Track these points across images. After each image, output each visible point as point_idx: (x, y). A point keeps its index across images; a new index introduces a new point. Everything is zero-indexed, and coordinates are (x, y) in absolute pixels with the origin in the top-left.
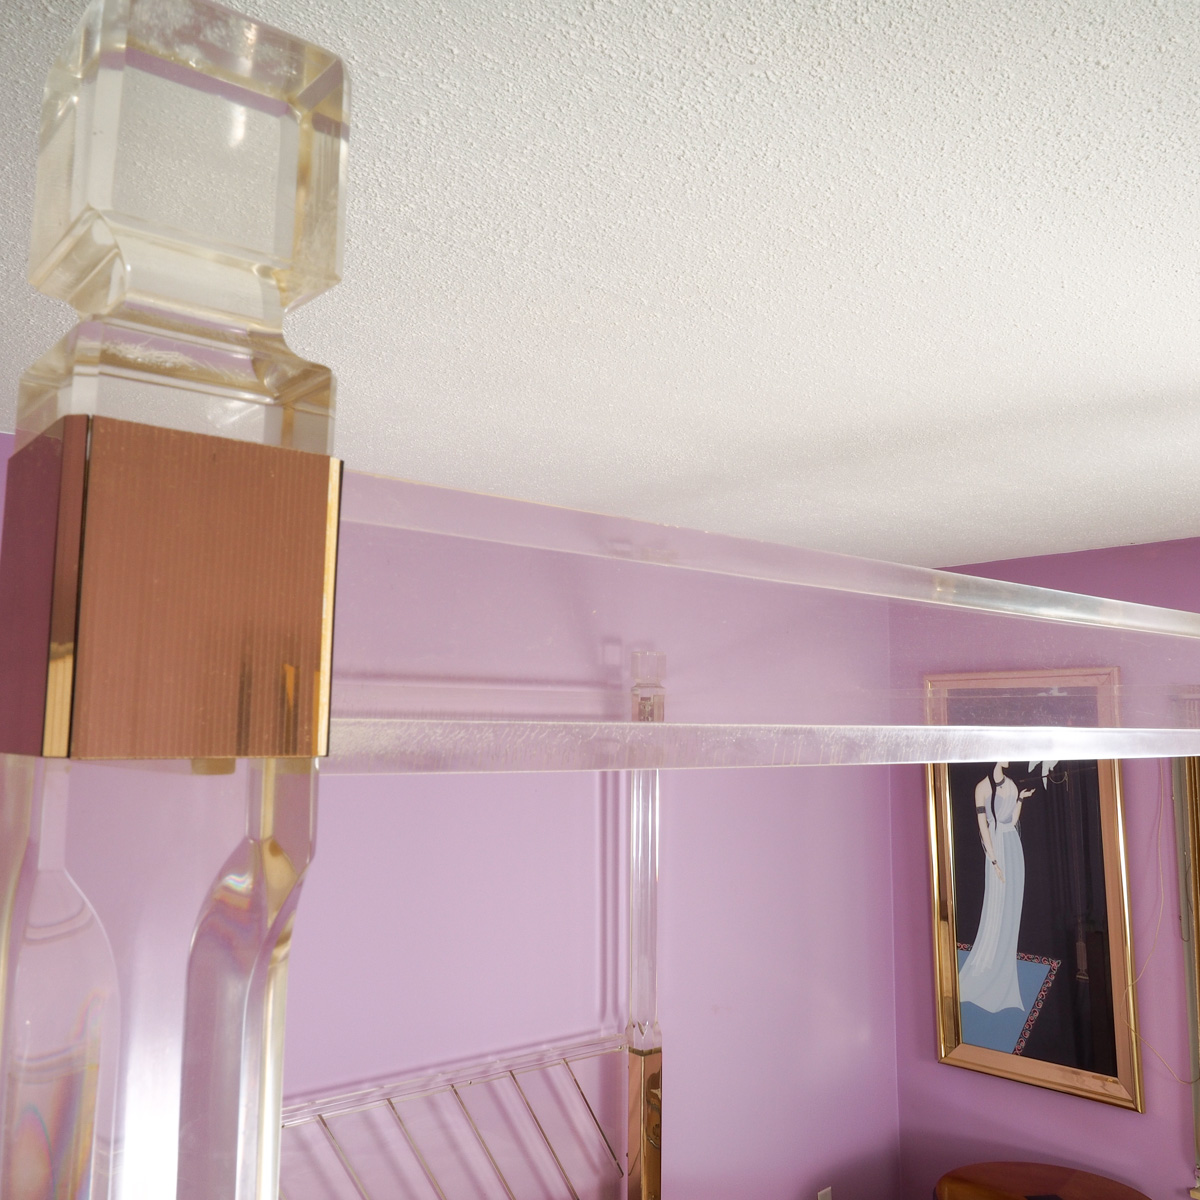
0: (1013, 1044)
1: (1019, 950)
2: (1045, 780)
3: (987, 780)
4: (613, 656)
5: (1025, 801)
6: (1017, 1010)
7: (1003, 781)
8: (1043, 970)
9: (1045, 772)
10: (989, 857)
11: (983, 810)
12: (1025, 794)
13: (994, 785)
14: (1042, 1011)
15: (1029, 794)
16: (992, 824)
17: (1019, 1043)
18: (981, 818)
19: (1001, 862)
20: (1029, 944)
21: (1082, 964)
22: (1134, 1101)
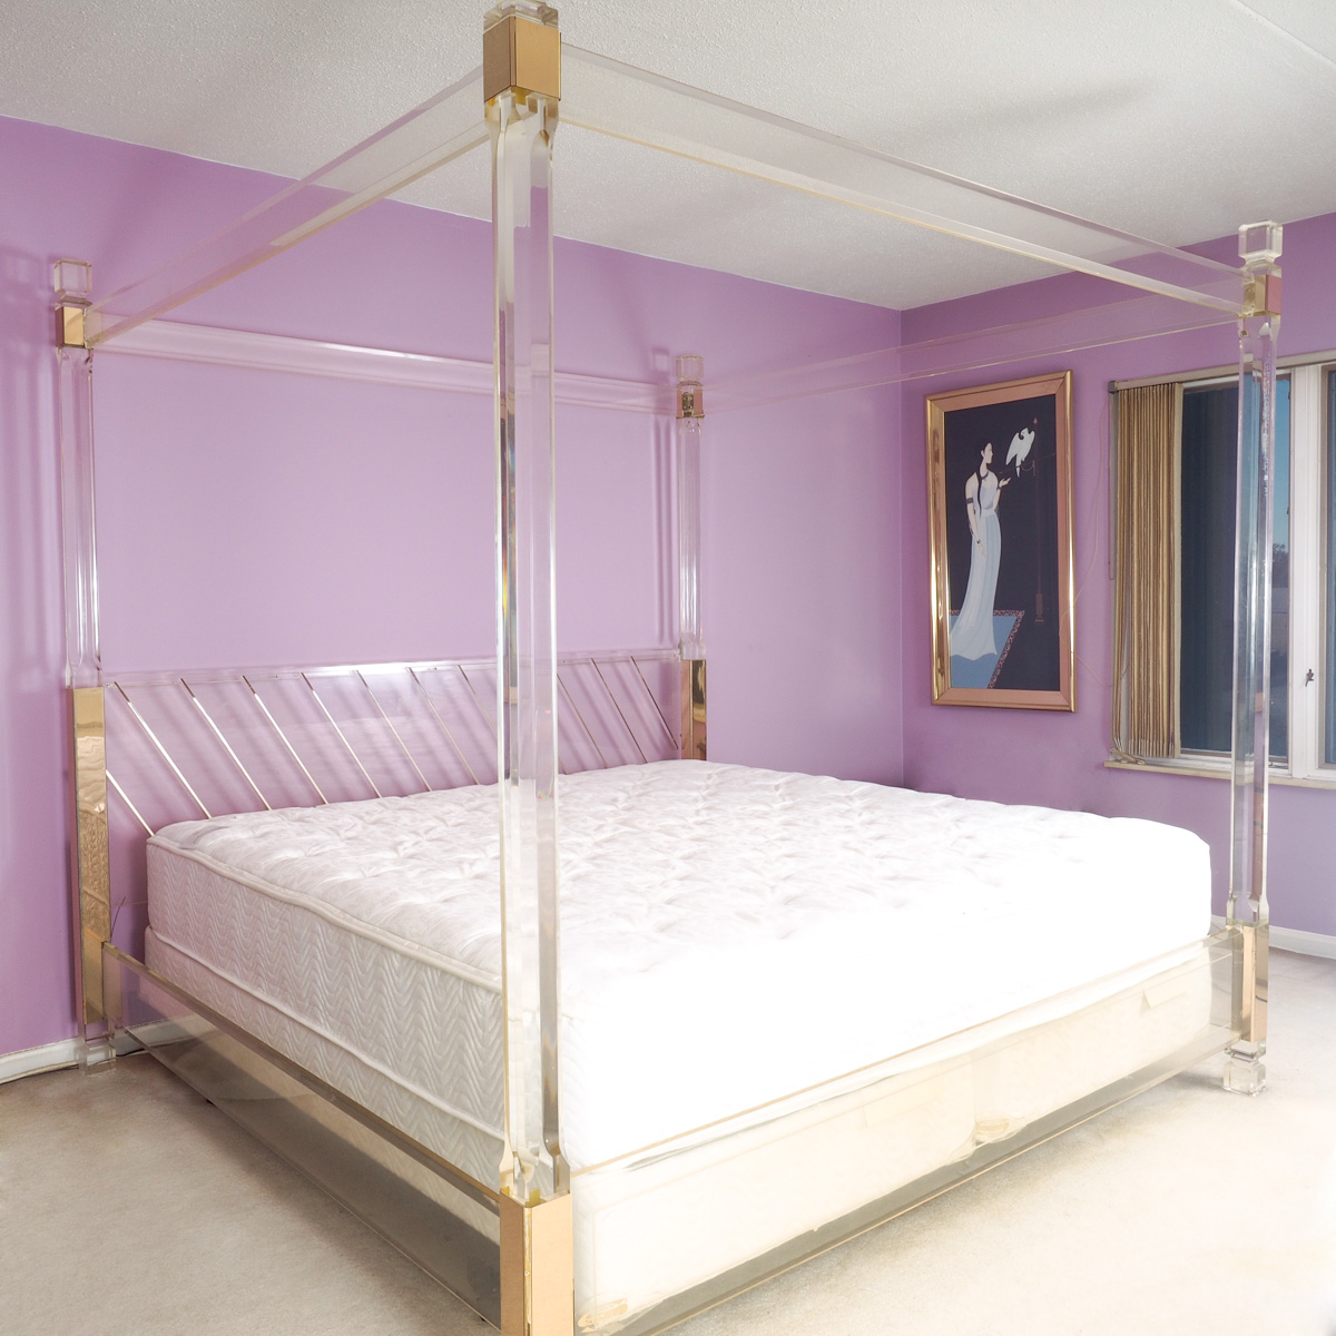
0: (988, 682)
1: (996, 607)
2: (1018, 469)
3: (975, 476)
4: (663, 363)
5: (1003, 490)
6: (992, 655)
7: (987, 475)
8: (1011, 621)
9: (1018, 463)
10: (975, 538)
11: (971, 500)
12: (1004, 483)
13: (980, 479)
14: (1009, 652)
15: (1006, 482)
16: (978, 512)
17: (992, 680)
18: (970, 506)
19: (983, 542)
20: (1002, 603)
21: (1039, 609)
22: (1069, 706)
